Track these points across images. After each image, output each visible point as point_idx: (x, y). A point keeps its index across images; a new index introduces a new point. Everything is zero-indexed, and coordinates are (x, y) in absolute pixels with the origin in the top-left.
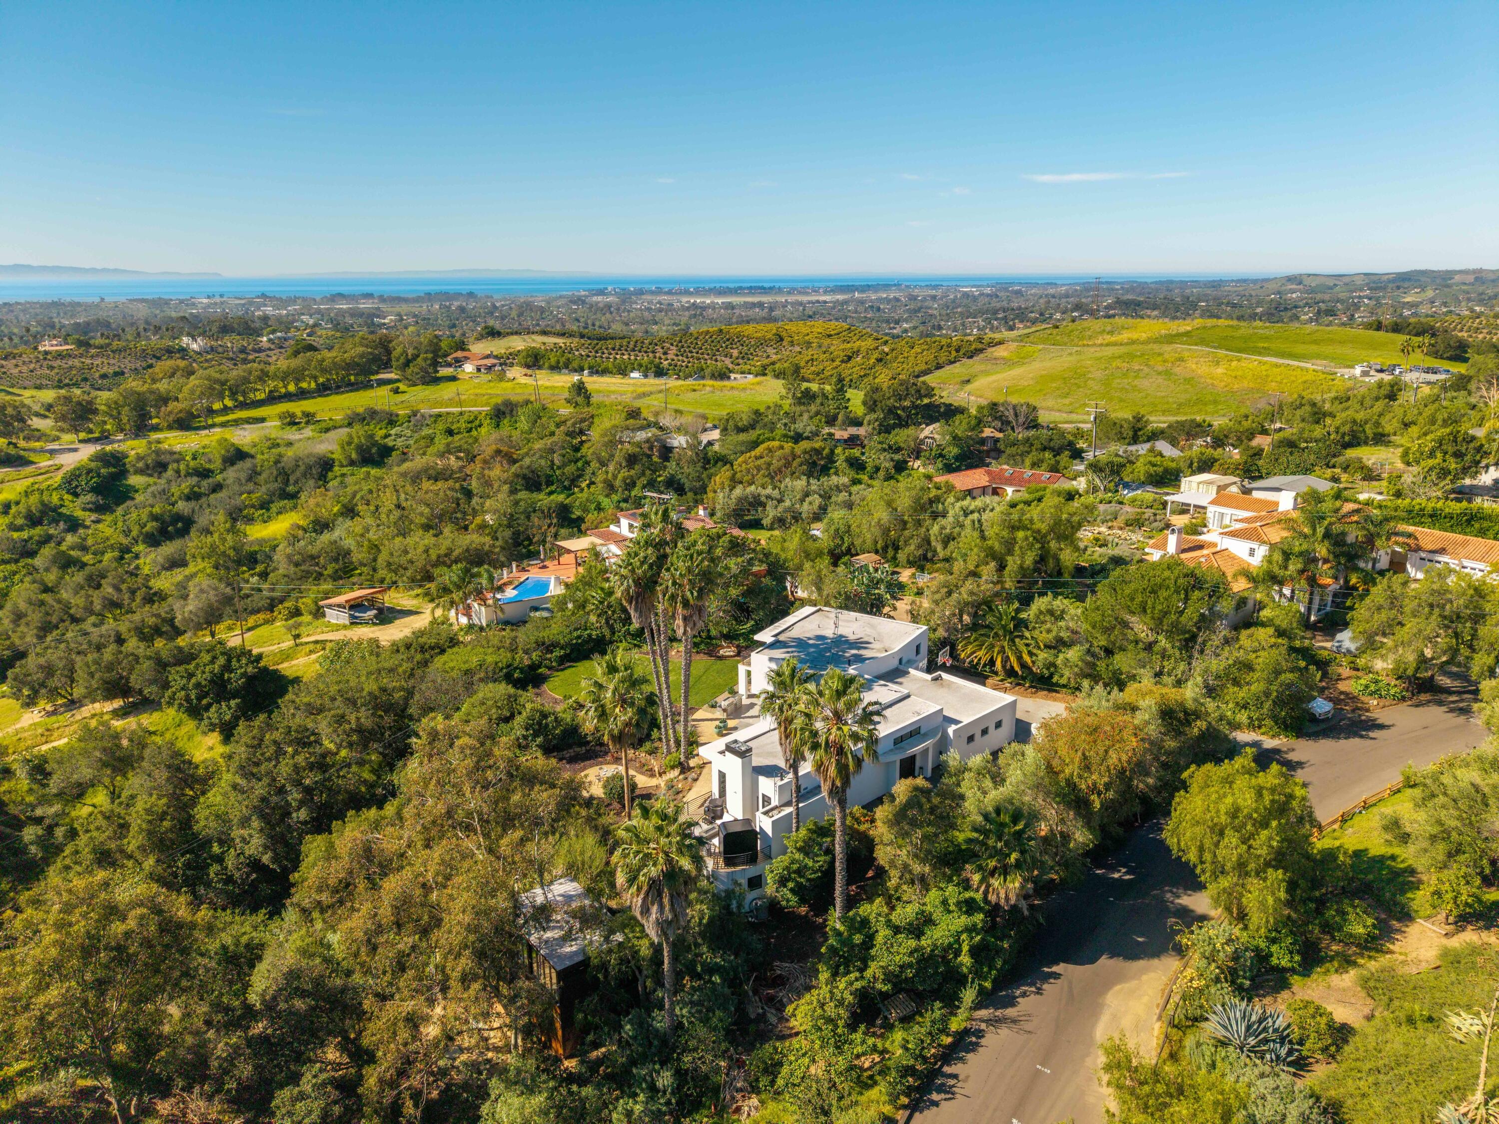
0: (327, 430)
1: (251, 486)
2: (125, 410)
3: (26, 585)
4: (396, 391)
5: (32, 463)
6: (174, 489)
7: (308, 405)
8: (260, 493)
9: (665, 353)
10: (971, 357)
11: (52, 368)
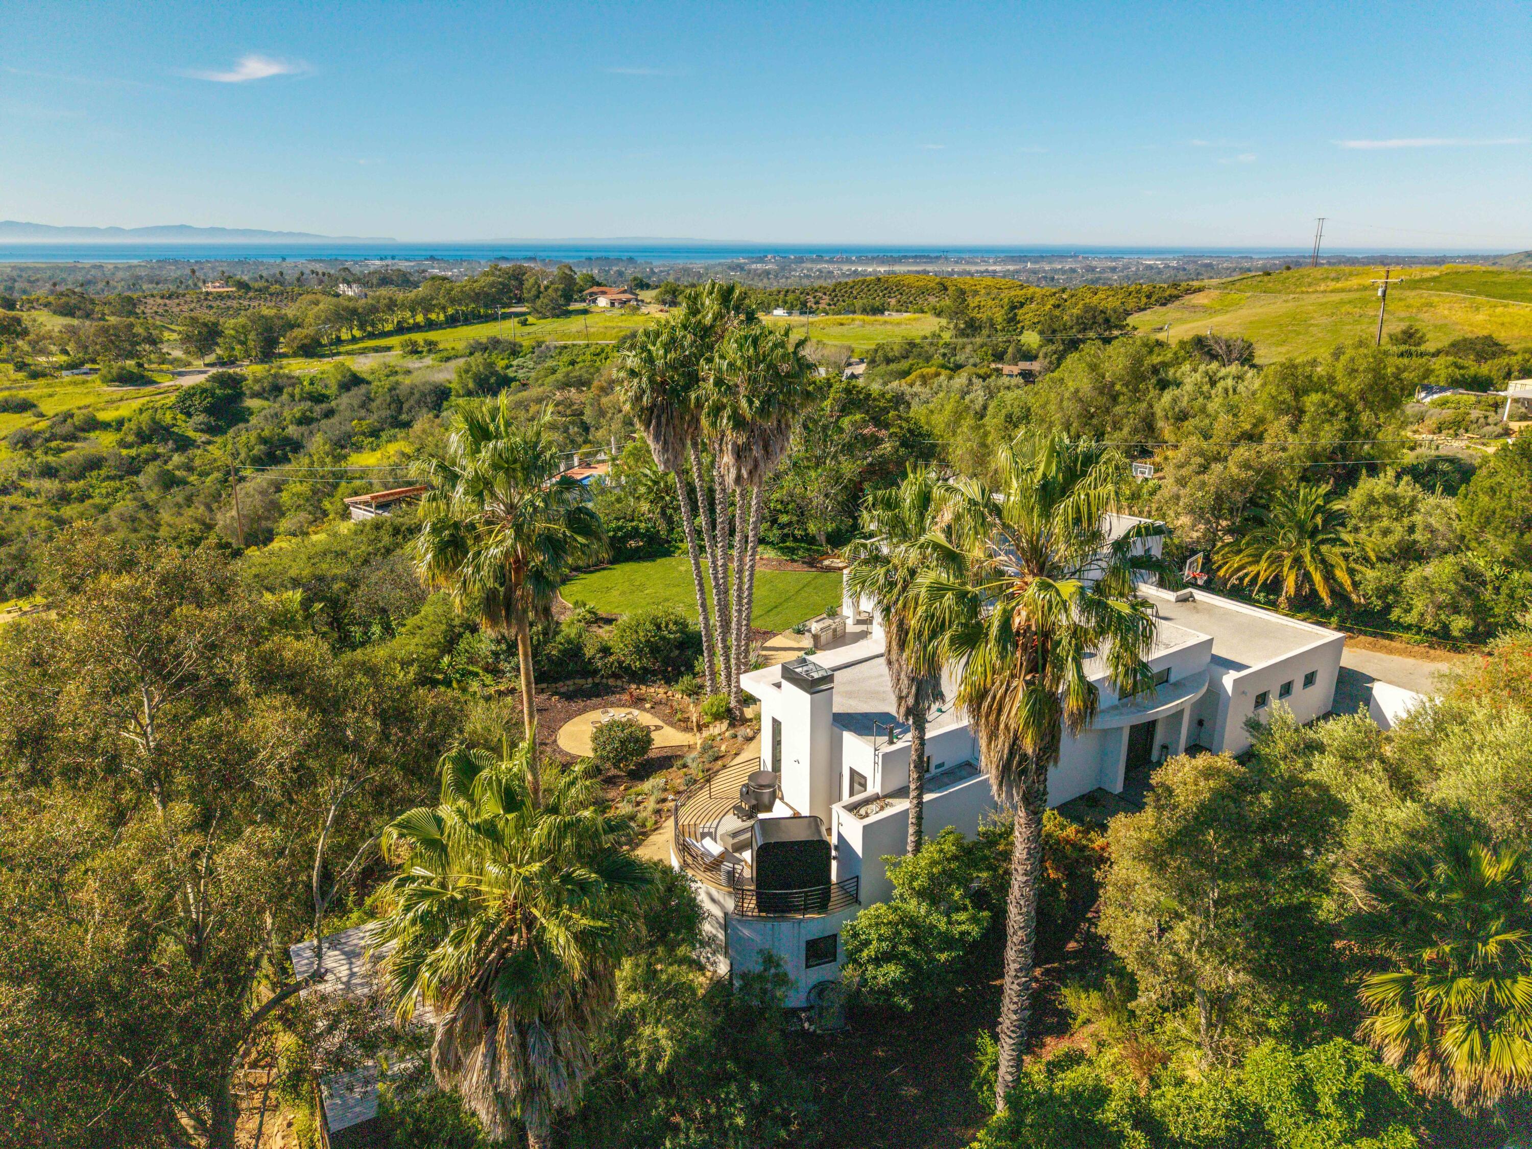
0: (448, 359)
1: (363, 413)
2: (252, 336)
3: (127, 502)
4: (524, 323)
5: (155, 382)
6: (286, 413)
7: (432, 335)
8: (371, 420)
9: (817, 303)
10: (1164, 304)
11: (211, 307)
